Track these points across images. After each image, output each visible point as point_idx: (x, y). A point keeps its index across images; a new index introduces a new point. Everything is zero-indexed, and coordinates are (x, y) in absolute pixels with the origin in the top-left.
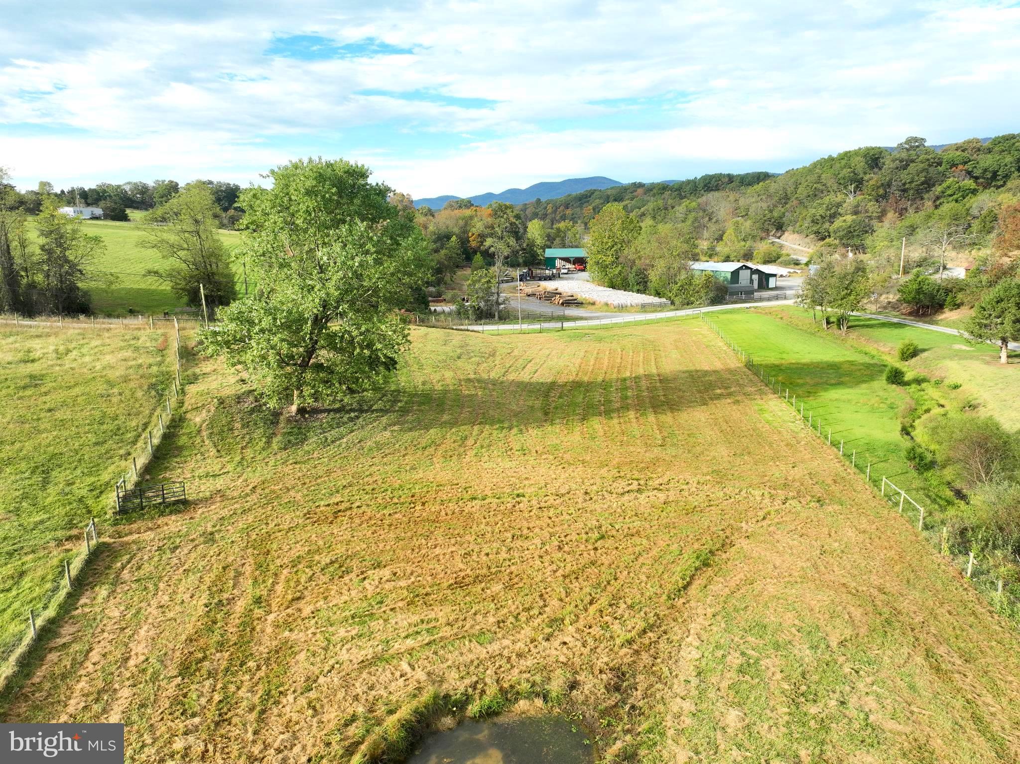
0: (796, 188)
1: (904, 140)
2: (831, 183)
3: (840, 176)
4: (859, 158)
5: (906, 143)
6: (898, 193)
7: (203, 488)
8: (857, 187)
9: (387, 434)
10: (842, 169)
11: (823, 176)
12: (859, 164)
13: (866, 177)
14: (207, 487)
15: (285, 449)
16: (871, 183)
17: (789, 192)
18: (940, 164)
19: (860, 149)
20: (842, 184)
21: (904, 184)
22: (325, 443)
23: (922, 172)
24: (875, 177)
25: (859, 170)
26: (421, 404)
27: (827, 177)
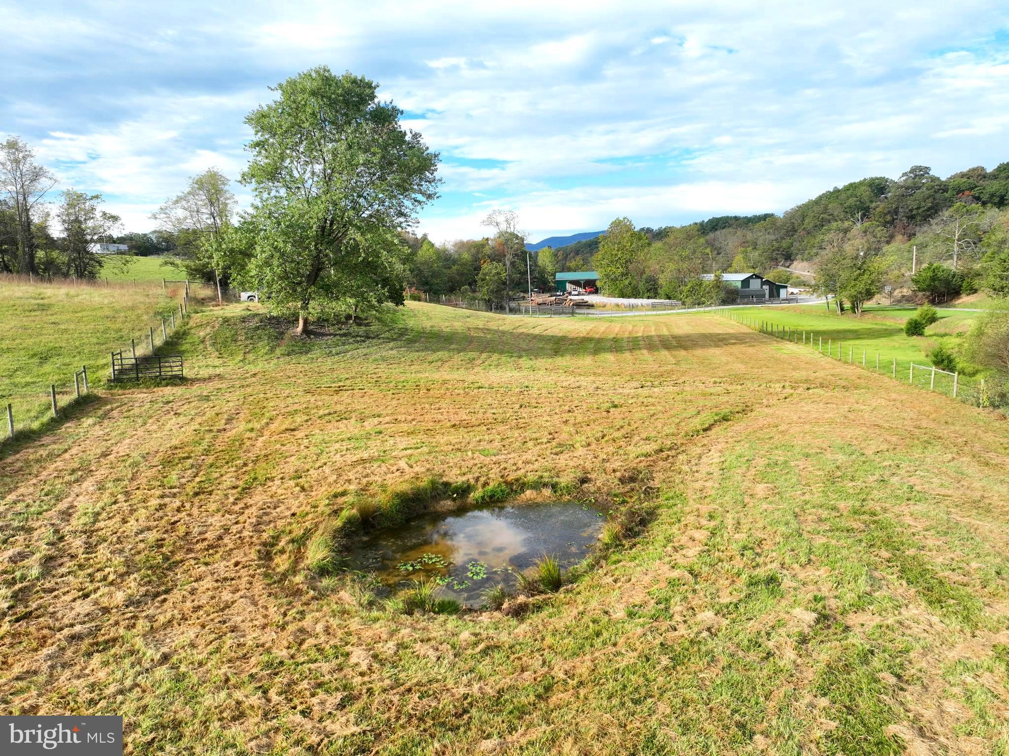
0: (803, 220)
1: (909, 170)
2: (837, 211)
3: (845, 205)
4: (863, 188)
5: (910, 172)
6: (905, 220)
7: (201, 372)
8: (864, 215)
9: (394, 352)
10: (848, 198)
11: (830, 206)
12: (865, 193)
13: (874, 205)
14: (204, 373)
15: (288, 355)
16: (878, 210)
17: (796, 225)
18: (945, 190)
19: (865, 180)
20: (850, 212)
21: (911, 211)
22: (330, 354)
23: (928, 198)
24: (882, 205)
25: (866, 198)
26: (427, 338)
27: (834, 207)
